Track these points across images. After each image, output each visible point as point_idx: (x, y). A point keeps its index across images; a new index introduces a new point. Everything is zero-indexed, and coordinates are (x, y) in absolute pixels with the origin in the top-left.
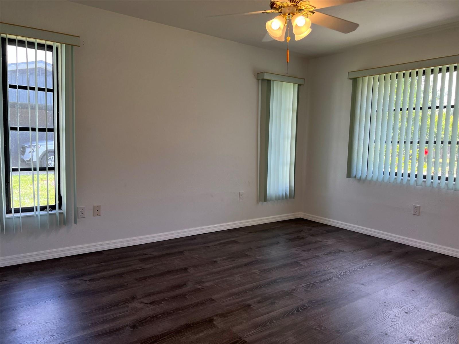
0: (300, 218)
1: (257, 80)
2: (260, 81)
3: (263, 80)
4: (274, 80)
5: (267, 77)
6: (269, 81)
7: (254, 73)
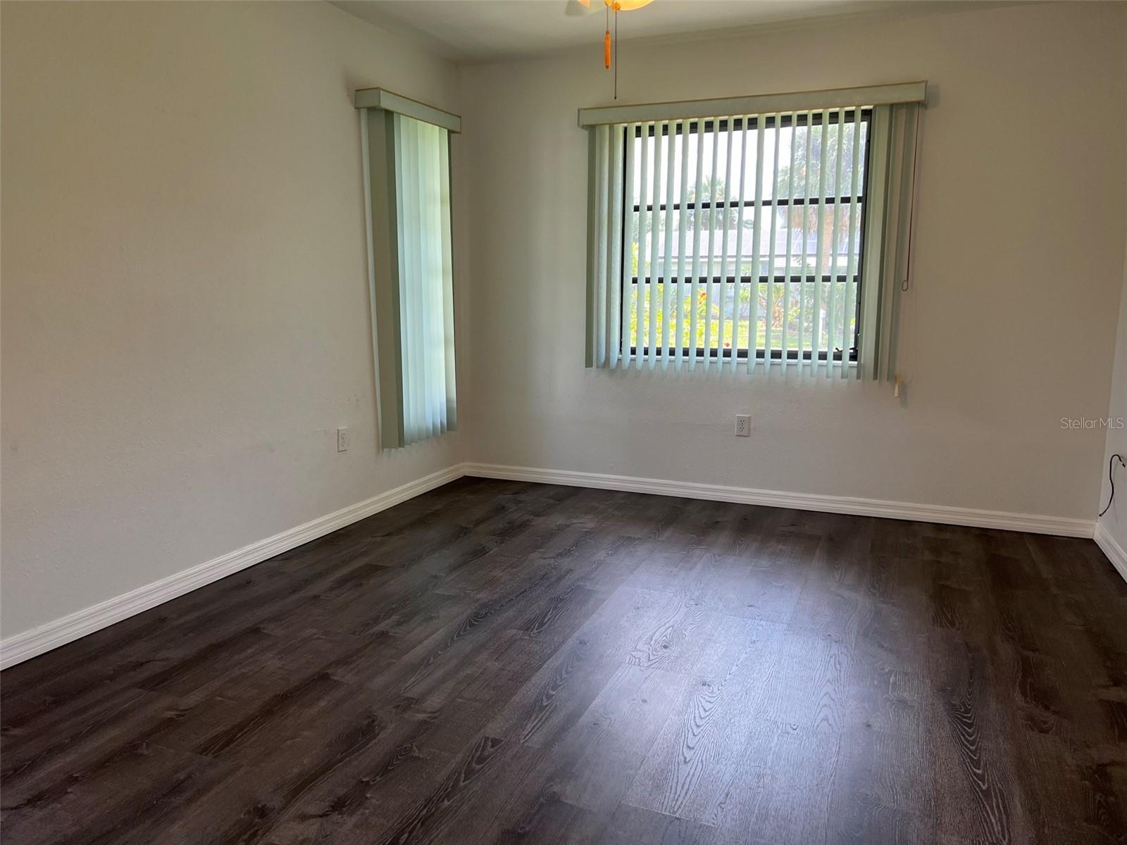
0: (465, 476)
1: (356, 108)
2: (364, 113)
3: (373, 110)
4: (401, 114)
5: (386, 103)
6: (389, 114)
7: (348, 89)
